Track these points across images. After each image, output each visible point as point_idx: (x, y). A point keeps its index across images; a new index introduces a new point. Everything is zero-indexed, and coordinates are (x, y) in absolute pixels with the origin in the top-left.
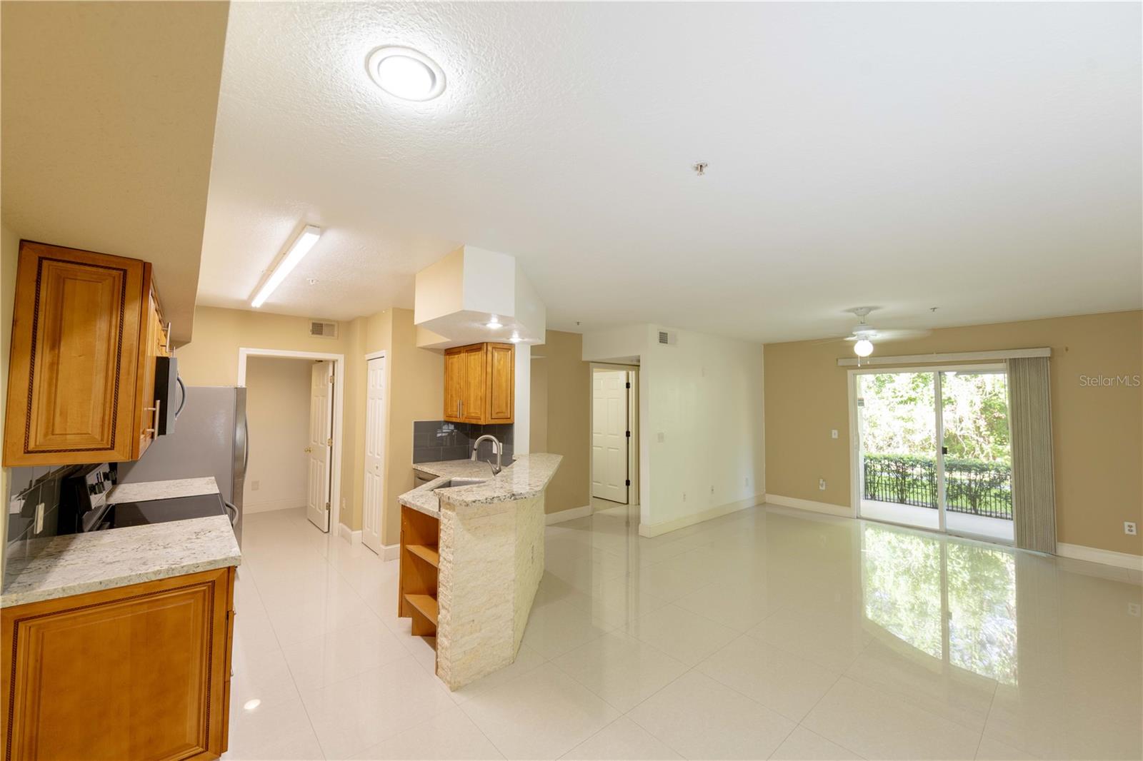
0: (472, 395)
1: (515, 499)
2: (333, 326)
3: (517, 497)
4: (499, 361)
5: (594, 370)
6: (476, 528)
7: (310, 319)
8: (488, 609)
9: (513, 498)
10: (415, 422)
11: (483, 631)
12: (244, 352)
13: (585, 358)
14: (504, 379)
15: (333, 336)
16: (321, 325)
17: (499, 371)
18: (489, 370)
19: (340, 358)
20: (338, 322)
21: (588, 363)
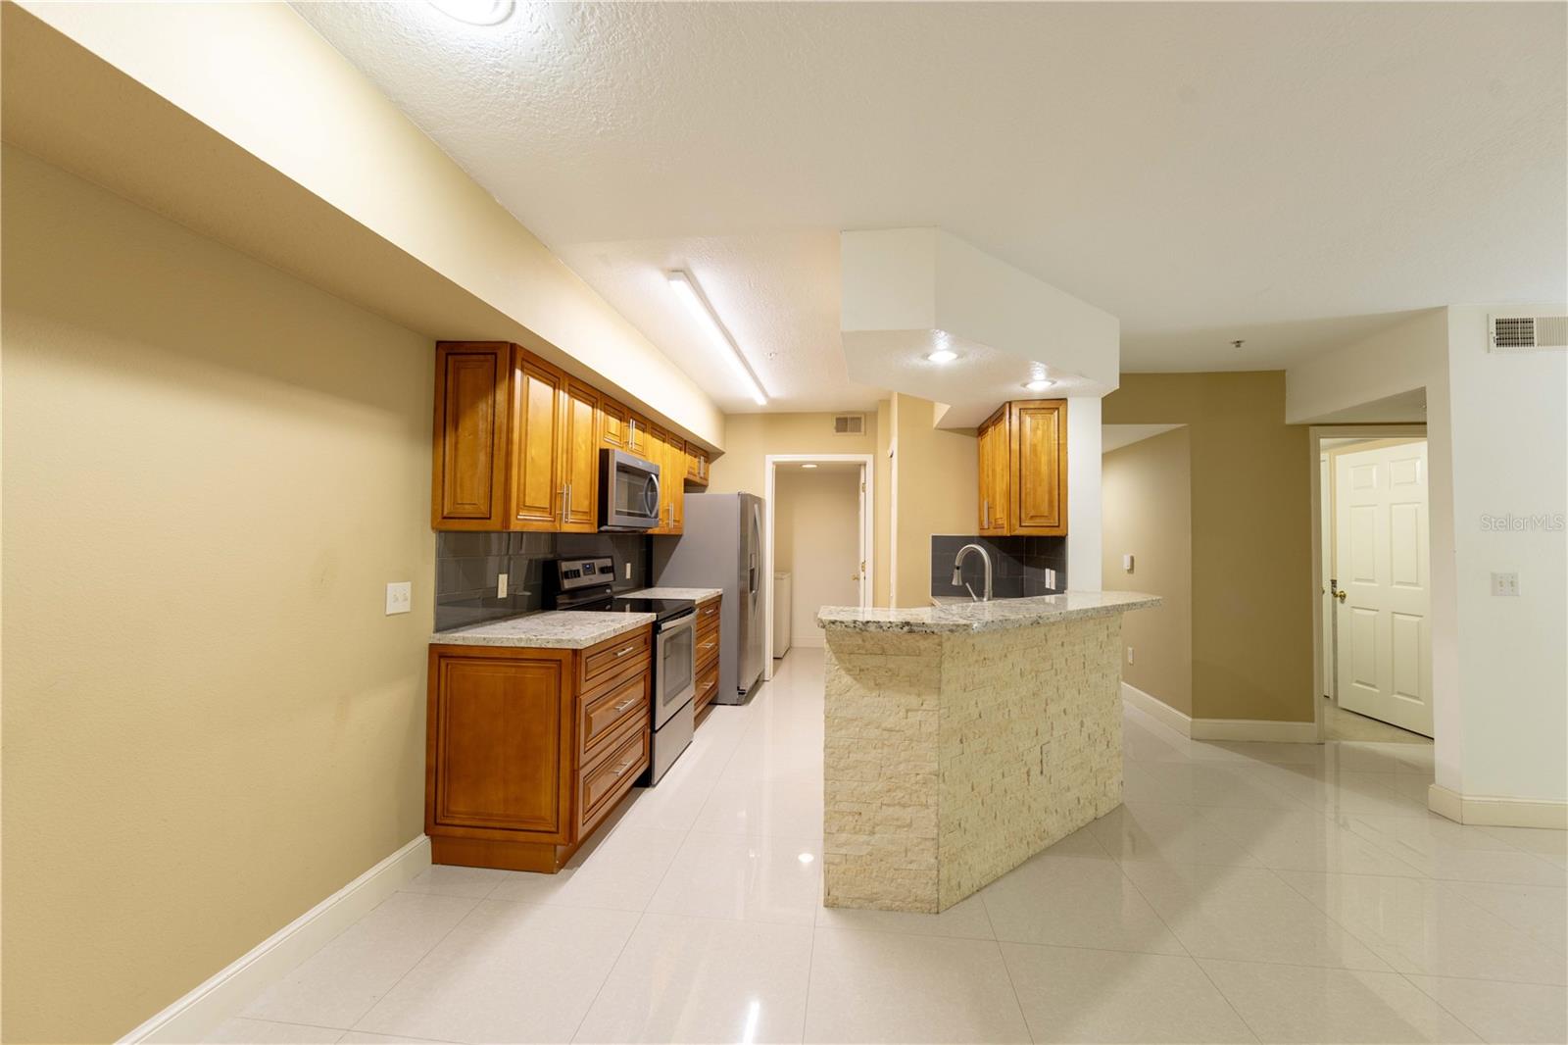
0: (998, 489)
1: (911, 632)
2: (859, 419)
3: (915, 628)
4: (1034, 430)
5: (1323, 442)
6: (861, 670)
7: (833, 414)
8: (888, 805)
9: (906, 629)
10: (933, 537)
11: (877, 836)
12: (771, 459)
13: (1293, 417)
14: (1044, 459)
15: (860, 431)
16: (845, 420)
17: (1034, 448)
18: (1015, 446)
19: (868, 458)
20: (865, 414)
21: (1304, 429)
